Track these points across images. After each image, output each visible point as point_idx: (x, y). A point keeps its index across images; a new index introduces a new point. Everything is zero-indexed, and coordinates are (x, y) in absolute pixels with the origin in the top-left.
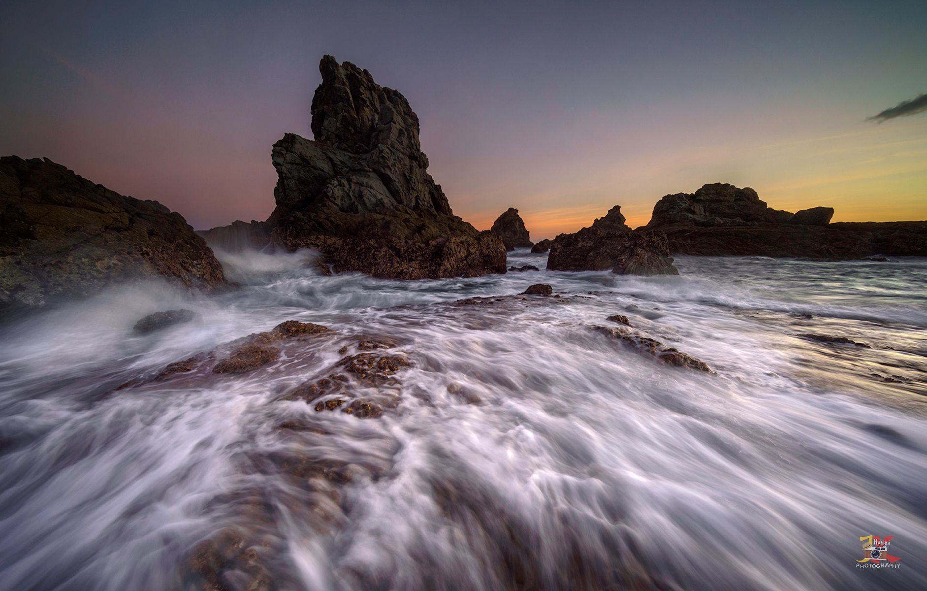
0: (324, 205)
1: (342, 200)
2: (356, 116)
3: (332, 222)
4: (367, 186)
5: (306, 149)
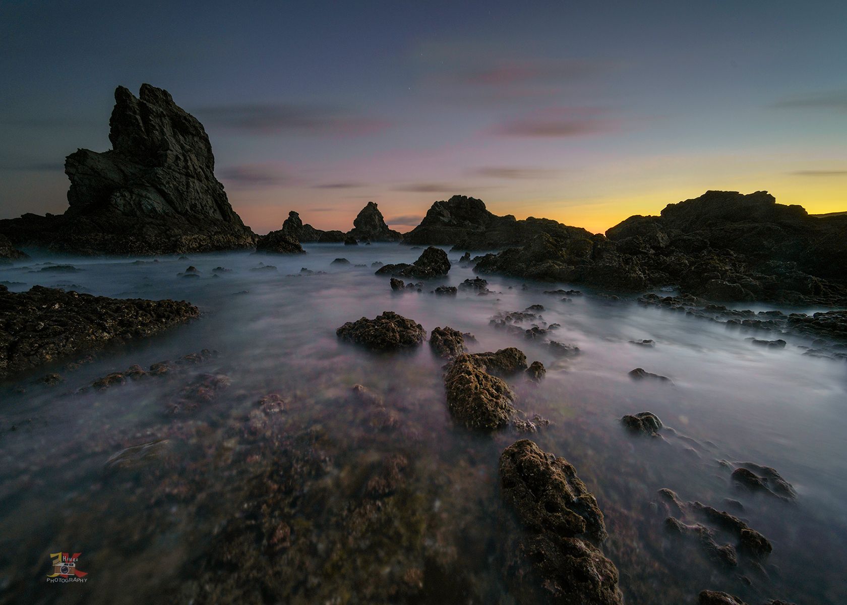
0: (109, 210)
1: (124, 206)
2: (146, 137)
3: (111, 224)
4: (146, 197)
5: (97, 163)
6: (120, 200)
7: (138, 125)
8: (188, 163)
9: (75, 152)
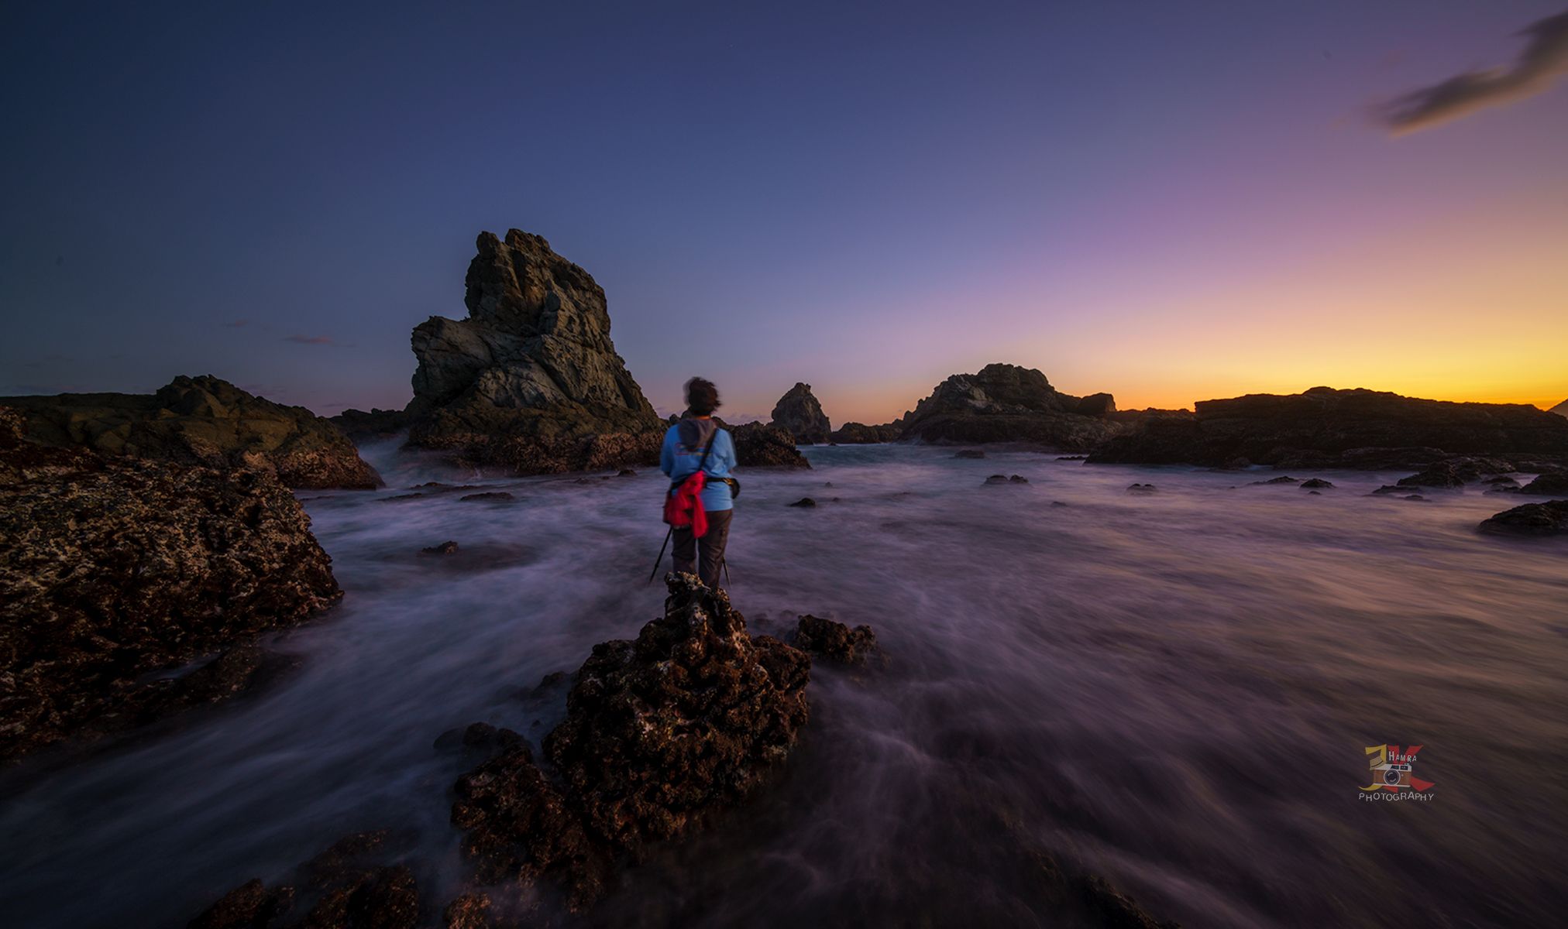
0: (475, 399)
1: (497, 393)
2: (520, 296)
3: (481, 419)
4: (528, 378)
5: (455, 334)
6: (492, 383)
7: (512, 279)
8: (585, 326)
9: (426, 321)
